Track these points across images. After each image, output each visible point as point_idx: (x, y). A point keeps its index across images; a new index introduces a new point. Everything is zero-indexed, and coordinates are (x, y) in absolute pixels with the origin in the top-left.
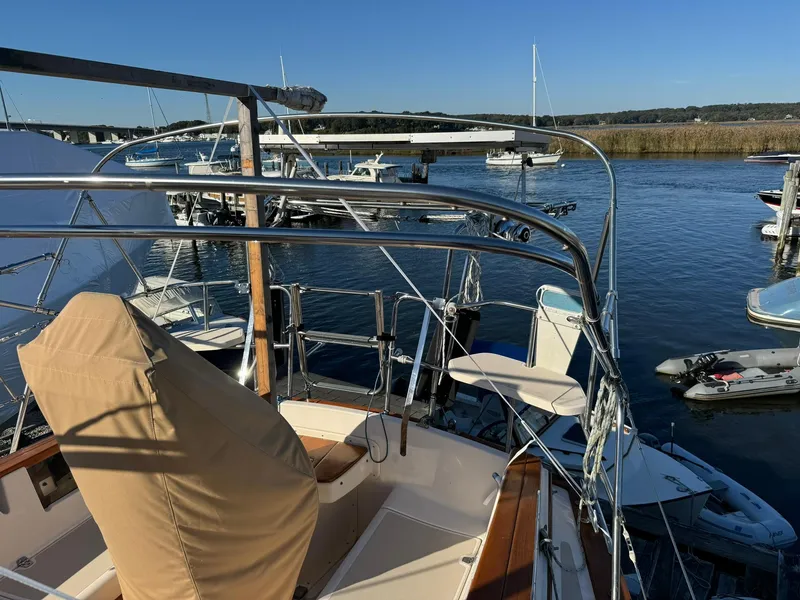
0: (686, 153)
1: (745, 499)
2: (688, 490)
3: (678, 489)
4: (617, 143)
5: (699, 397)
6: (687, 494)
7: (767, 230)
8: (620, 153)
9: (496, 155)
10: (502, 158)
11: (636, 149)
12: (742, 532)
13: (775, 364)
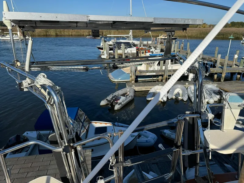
0: (69, 35)
1: (146, 133)
2: (134, 136)
3: (132, 137)
4: (48, 32)
5: (118, 109)
6: (134, 137)
7: (102, 57)
8: (49, 35)
9: (4, 36)
10: (6, 37)
11: (54, 34)
12: (148, 142)
13: (123, 93)
